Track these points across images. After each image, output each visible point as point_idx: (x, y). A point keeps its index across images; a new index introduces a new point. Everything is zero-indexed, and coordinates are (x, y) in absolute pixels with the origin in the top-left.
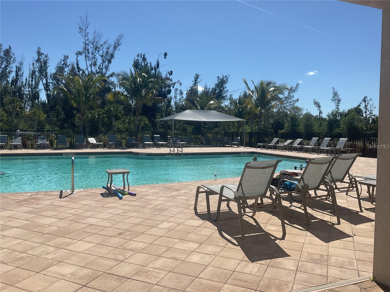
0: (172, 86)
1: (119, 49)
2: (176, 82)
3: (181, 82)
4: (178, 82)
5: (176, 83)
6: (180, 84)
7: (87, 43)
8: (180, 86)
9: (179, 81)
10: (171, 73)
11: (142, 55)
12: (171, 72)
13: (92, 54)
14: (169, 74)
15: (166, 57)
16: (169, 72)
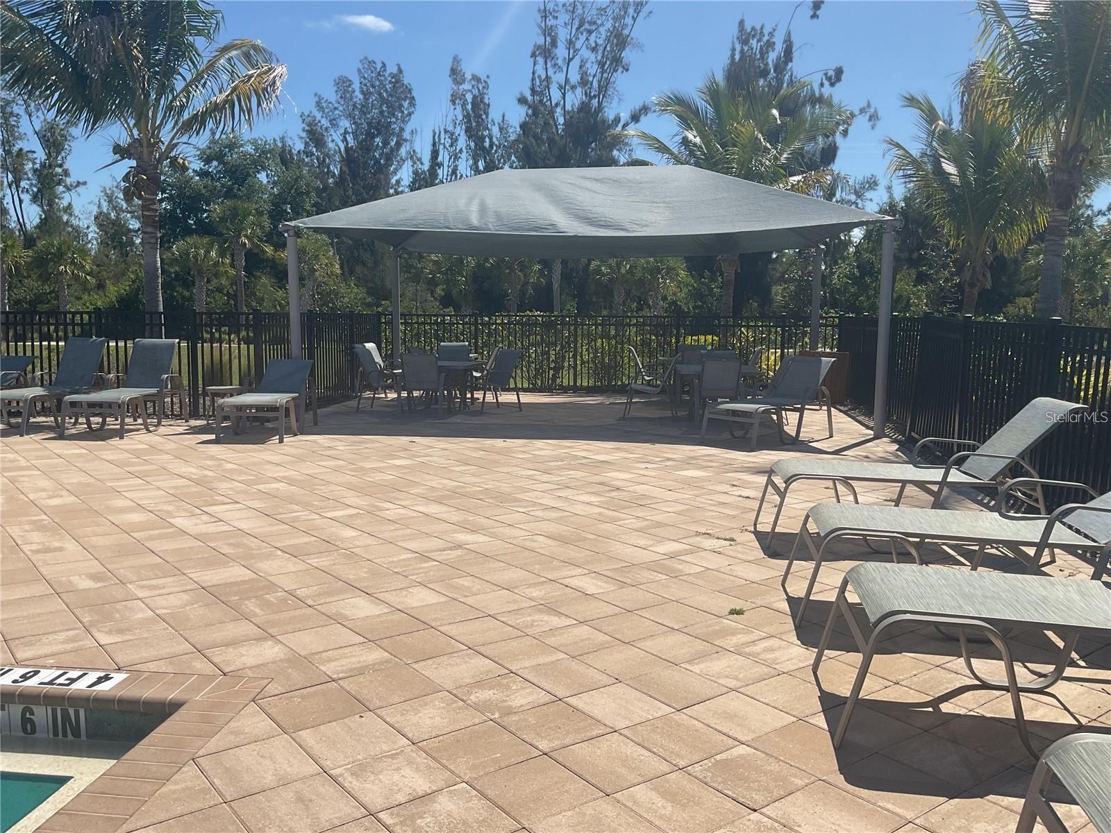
0: (841, 128)
1: (650, 12)
2: (856, 112)
3: (876, 111)
4: (862, 111)
5: (855, 116)
6: (874, 118)
7: (551, 10)
8: (873, 128)
9: (869, 106)
10: (836, 77)
11: (766, 31)
12: (839, 72)
13: (567, 48)
14: (829, 79)
15: (818, 13)
16: (831, 73)
